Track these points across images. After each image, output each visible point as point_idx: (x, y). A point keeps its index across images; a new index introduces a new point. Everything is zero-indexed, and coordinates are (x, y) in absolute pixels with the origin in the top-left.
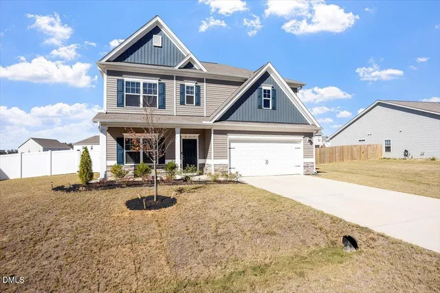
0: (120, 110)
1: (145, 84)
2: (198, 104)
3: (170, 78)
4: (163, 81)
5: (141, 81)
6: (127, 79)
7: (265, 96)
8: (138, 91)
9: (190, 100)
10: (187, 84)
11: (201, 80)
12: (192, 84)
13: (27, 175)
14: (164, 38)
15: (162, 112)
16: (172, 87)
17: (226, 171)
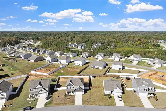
5: (69, 87)
7: (79, 89)
10: (73, 87)
15: (71, 89)
16: (71, 87)
17: (75, 94)
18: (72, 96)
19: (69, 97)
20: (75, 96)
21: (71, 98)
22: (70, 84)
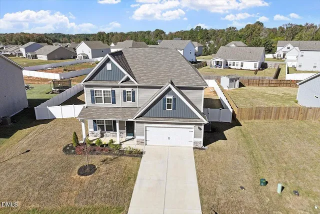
0: (93, 105)
1: (104, 91)
2: (134, 100)
3: (118, 87)
4: (114, 89)
5: (103, 89)
6: (95, 89)
7: (168, 102)
8: (101, 95)
9: (129, 99)
10: (127, 90)
11: (135, 87)
12: (130, 90)
13: (65, 116)
14: (113, 65)
15: (114, 106)
16: (119, 92)
17: (143, 142)
18: (122, 153)
19: (96, 160)
20: (140, 154)
21: (103, 168)
22: (109, 66)
